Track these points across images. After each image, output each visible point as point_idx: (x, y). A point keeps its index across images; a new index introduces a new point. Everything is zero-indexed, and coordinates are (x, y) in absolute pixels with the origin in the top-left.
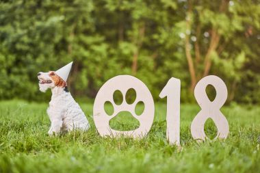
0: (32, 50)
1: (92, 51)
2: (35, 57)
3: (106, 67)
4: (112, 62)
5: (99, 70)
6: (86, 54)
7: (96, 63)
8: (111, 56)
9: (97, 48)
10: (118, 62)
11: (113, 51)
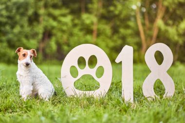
0: (9, 22)
1: (59, 22)
2: (13, 27)
3: (71, 35)
4: (76, 31)
5: (65, 37)
6: (55, 24)
7: (63, 31)
8: (75, 25)
9: (63, 19)
10: (81, 30)
11: (77, 21)
